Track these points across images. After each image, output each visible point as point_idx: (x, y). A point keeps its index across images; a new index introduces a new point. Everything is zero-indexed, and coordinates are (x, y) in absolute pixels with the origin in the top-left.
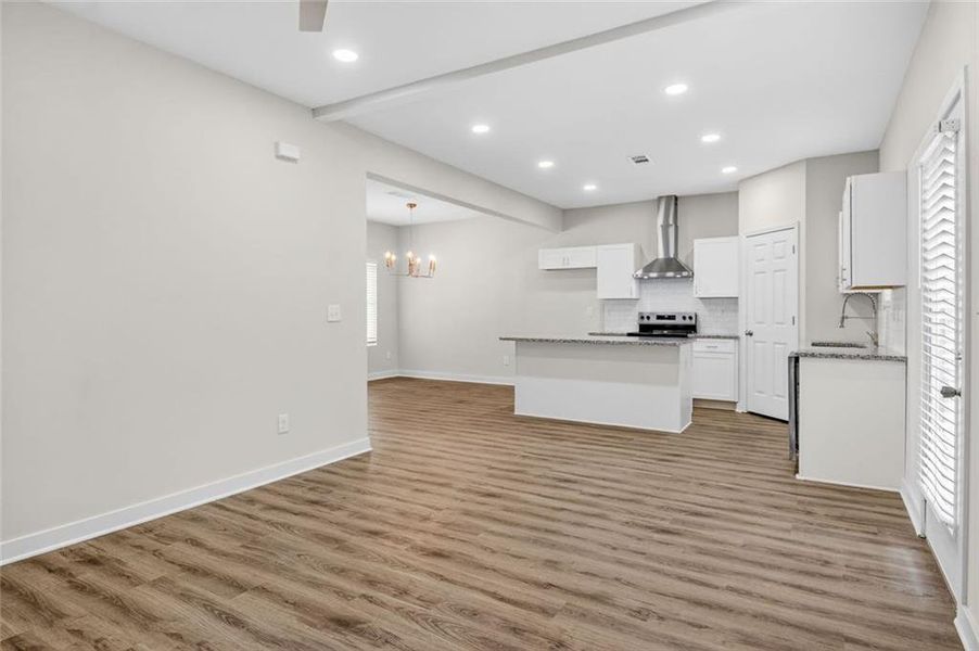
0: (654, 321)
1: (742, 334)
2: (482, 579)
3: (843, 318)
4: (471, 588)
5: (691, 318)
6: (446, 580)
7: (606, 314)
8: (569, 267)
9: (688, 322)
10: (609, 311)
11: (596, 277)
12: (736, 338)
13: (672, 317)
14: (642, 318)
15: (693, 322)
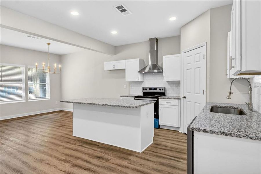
0: (148, 91)
1: (181, 98)
3: (230, 93)
5: (162, 89)
7: (131, 87)
8: (115, 69)
9: (162, 91)
10: (132, 86)
11: (125, 73)
12: (179, 99)
13: (155, 89)
14: (144, 89)
15: (164, 91)
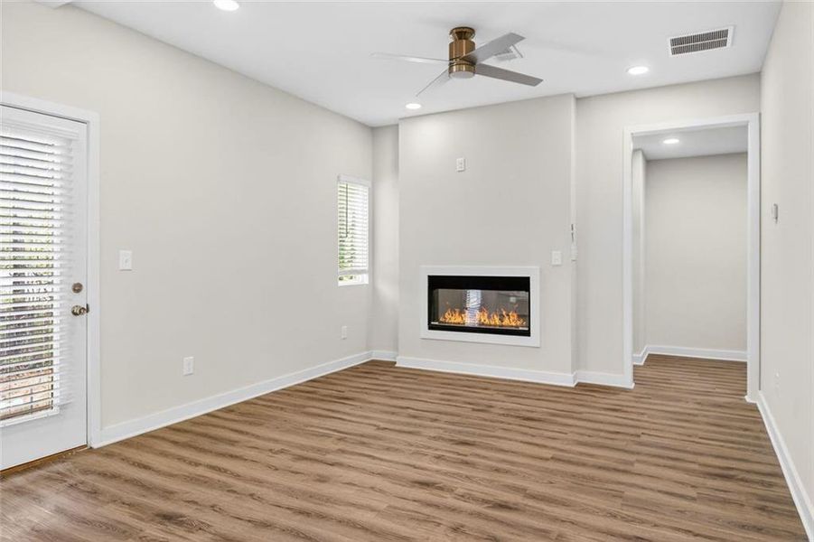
2: (383, 467)
4: (391, 461)
6: (411, 466)
